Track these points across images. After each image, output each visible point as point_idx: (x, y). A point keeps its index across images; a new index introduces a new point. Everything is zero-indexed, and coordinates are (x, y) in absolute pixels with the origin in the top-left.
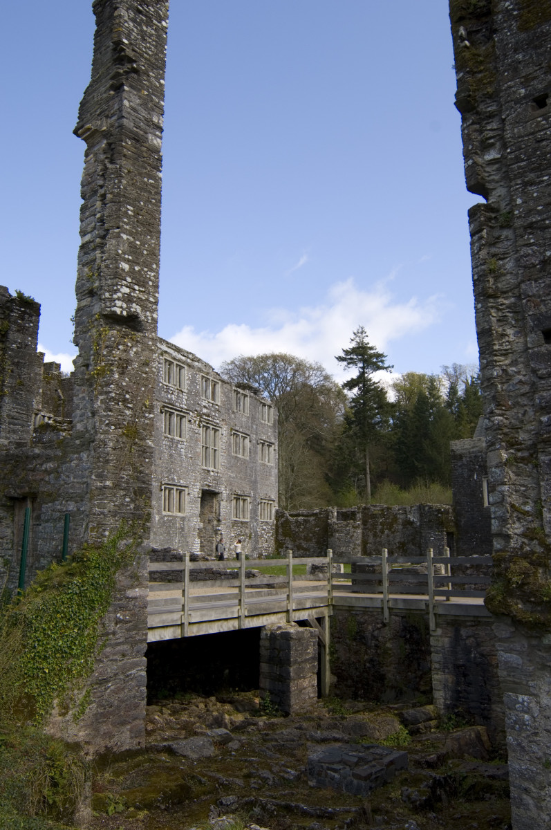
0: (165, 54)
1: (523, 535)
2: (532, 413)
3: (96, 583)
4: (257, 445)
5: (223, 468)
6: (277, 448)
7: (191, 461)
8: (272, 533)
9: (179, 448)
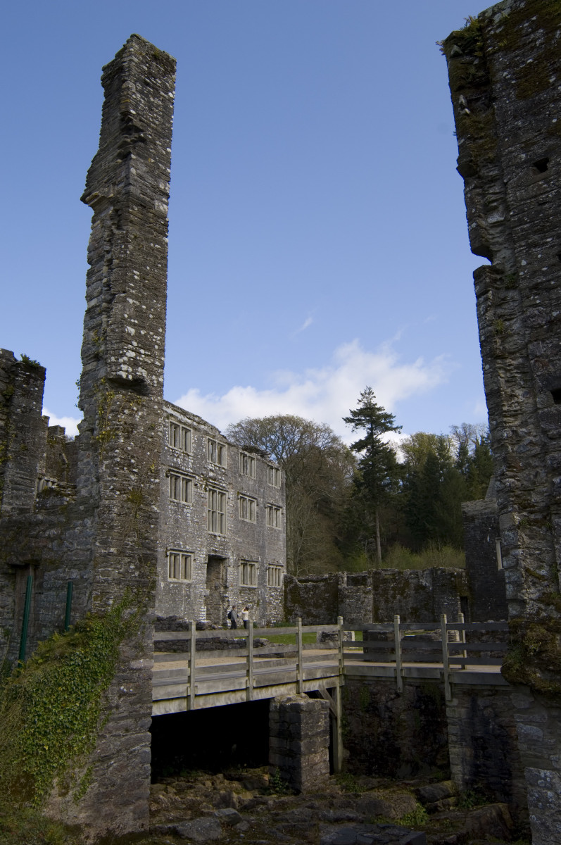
0: (172, 124)
1: (539, 600)
2: (544, 474)
3: (100, 654)
4: (265, 509)
5: (230, 532)
6: (285, 511)
7: (197, 526)
8: (280, 599)
9: (184, 512)
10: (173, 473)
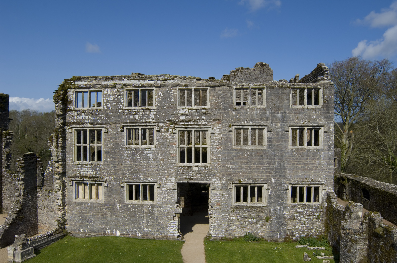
4: (286, 132)
5: (215, 162)
6: (332, 129)
7: (162, 162)
8: (317, 215)
9: (145, 154)
10: (129, 127)
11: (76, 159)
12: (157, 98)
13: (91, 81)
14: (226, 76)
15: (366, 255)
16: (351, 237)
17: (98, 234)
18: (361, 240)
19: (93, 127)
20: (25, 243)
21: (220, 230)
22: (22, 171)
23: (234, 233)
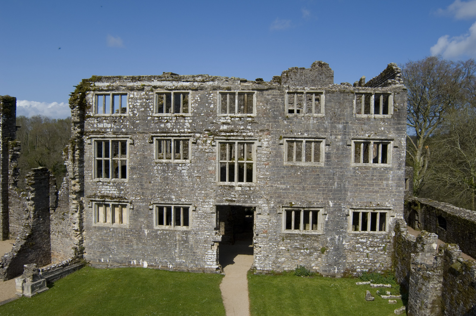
4: (348, 147)
5: (261, 180)
6: (403, 143)
7: (198, 180)
8: (383, 247)
9: (178, 170)
10: (159, 138)
11: (96, 175)
12: (194, 103)
13: (114, 82)
14: (277, 77)
15: (440, 294)
16: (423, 273)
17: (122, 265)
18: (435, 276)
19: (116, 138)
20: (35, 275)
21: (267, 262)
22: (32, 189)
23: (284, 266)
